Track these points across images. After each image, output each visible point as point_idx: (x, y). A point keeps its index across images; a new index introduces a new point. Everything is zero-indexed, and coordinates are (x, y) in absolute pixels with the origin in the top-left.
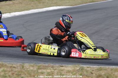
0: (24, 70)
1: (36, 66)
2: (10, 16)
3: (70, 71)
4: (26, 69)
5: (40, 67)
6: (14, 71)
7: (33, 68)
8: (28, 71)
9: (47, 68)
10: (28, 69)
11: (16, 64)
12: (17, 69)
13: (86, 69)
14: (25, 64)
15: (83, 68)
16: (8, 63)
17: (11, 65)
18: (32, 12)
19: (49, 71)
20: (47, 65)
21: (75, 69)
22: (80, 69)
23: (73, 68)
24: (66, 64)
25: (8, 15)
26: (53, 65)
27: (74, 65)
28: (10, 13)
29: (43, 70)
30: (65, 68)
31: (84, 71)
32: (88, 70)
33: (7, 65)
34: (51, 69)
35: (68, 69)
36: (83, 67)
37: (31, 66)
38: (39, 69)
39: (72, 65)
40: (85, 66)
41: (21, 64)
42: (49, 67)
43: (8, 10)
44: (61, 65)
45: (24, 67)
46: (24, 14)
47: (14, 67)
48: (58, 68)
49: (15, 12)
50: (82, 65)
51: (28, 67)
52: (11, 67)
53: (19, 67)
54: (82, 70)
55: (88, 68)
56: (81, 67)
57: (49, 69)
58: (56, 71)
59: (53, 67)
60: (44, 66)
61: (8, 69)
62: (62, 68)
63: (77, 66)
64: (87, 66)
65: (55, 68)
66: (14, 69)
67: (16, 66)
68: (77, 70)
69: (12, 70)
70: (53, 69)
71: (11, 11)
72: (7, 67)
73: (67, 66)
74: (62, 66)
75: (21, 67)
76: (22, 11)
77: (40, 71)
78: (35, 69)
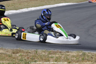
0: (38, 55)
1: (48, 51)
2: (27, 11)
3: (75, 56)
4: (39, 54)
5: (50, 53)
6: (30, 55)
7: (45, 53)
8: (41, 56)
9: (56, 53)
10: (41, 54)
11: (31, 50)
12: (31, 54)
13: (87, 55)
14: (38, 50)
15: (85, 54)
16: (25, 49)
17: (27, 51)
18: (45, 7)
19: (57, 56)
20: (56, 51)
21: (78, 54)
22: (82, 54)
23: (77, 54)
24: (71, 50)
25: (26, 10)
26: (61, 51)
27: (78, 51)
28: (27, 8)
29: (53, 55)
30: (71, 54)
31: (85, 56)
32: (89, 55)
33: (24, 50)
34: (59, 54)
35: (73, 54)
36: (85, 52)
37: (43, 51)
38: (49, 54)
39: (76, 51)
40: (87, 52)
41: (35, 50)
42: (58, 52)
43: (26, 6)
44: (67, 51)
45: (38, 53)
46: (39, 9)
47: (29, 53)
48: (65, 54)
49: (31, 7)
50: (84, 51)
51: (40, 53)
52: (27, 52)
53: (33, 53)
54: (84, 55)
55: (89, 53)
56: (83, 53)
57: (57, 54)
58: (63, 55)
59: (61, 53)
60: (53, 52)
61: (25, 54)
62: (68, 53)
63: (80, 52)
64: (89, 52)
65: (62, 54)
66: (29, 54)
67: (31, 52)
68: (80, 55)
69: (27, 55)
70: (61, 54)
71: (28, 7)
72: (24, 52)
73: (73, 52)
74: (69, 52)
75: (35, 53)
76: (37, 7)
77: (50, 56)
78: (47, 54)
